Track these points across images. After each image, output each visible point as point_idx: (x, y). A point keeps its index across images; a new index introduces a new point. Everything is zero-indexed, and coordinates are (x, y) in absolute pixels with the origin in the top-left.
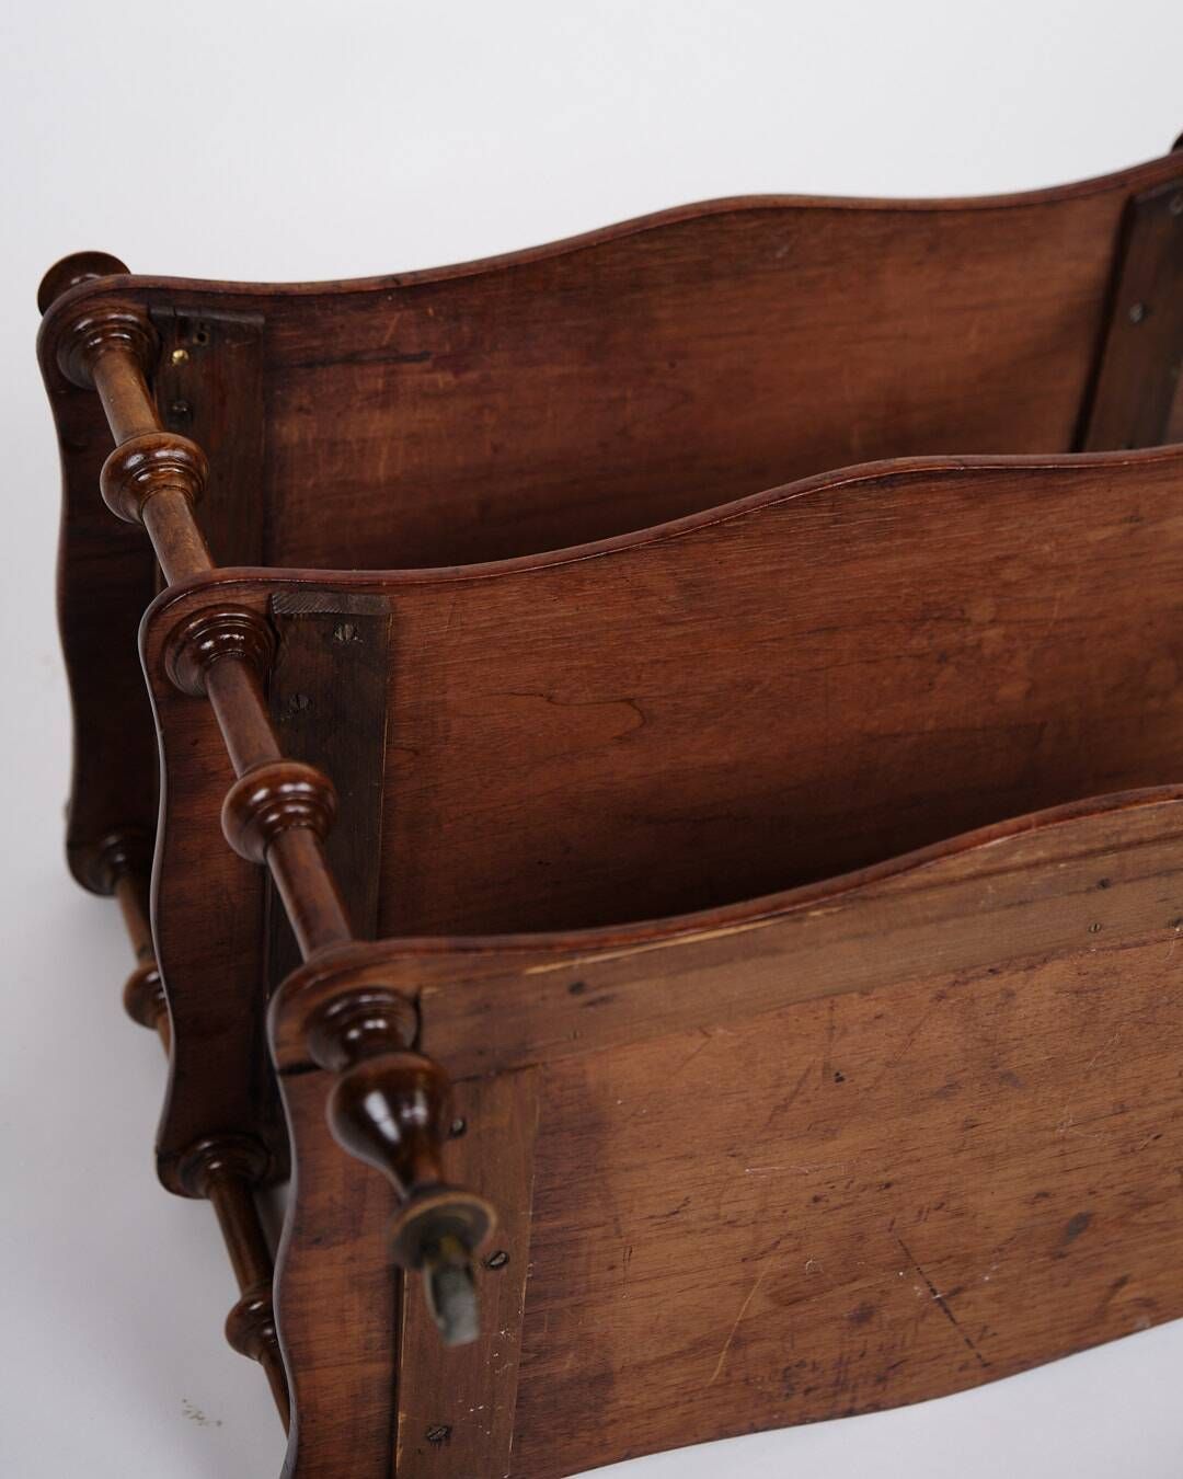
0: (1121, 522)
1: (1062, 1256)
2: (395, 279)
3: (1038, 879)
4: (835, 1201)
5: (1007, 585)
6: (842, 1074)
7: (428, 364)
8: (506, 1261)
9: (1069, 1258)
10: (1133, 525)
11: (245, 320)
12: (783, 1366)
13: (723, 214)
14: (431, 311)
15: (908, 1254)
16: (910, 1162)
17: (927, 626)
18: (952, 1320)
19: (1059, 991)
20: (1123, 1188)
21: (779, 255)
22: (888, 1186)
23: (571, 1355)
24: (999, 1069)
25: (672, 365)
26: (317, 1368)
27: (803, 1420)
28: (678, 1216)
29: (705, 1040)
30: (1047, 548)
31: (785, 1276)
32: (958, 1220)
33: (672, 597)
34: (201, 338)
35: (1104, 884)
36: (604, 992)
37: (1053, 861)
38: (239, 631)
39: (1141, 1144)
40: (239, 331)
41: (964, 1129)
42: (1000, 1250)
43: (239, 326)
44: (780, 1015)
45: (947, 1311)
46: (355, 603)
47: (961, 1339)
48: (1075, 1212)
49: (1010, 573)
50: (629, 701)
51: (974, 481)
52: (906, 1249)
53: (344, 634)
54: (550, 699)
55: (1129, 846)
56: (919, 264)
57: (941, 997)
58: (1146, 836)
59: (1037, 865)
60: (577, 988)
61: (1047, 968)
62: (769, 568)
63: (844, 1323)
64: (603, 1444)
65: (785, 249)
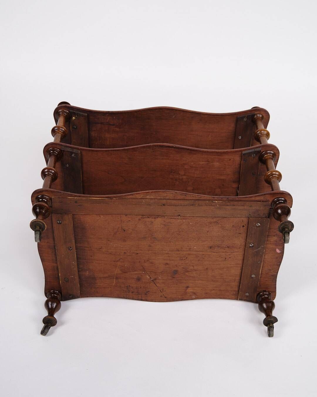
0: (205, 161)
1: (174, 278)
2: (109, 111)
3: (152, 201)
4: (128, 254)
5: (186, 169)
6: (125, 230)
7: (115, 126)
8: (72, 249)
9: (175, 278)
10: (208, 162)
11: (84, 114)
12: (126, 285)
13: (163, 109)
14: (114, 117)
15: (144, 269)
16: (140, 250)
17: (172, 173)
18: (156, 285)
19: (161, 224)
20: (182, 267)
21: (173, 117)
22: (137, 254)
23: (87, 272)
24: (153, 236)
25: (156, 133)
26: (45, 262)
27: (133, 299)
28: (101, 249)
29: (100, 217)
30: (192, 163)
31: (122, 267)
32: (152, 264)
33: (127, 160)
34: (78, 116)
35: (164, 205)
36: (80, 204)
37: (155, 199)
38: (57, 152)
39: (184, 258)
40: (83, 116)
41: (149, 246)
42: (161, 273)
43: (83, 115)
44: (112, 216)
45: (154, 283)
46: (75, 151)
47: (159, 290)
48: (174, 269)
49: (186, 167)
50: (122, 177)
51: (177, 149)
52: (143, 268)
53: (73, 155)
54: (108, 173)
55: (168, 199)
56: (199, 122)
57: (139, 220)
58: (171, 198)
59: (152, 199)
60: (76, 202)
61: (158, 219)
62: (143, 158)
63: (136, 280)
64: (97, 292)
65: (174, 116)
